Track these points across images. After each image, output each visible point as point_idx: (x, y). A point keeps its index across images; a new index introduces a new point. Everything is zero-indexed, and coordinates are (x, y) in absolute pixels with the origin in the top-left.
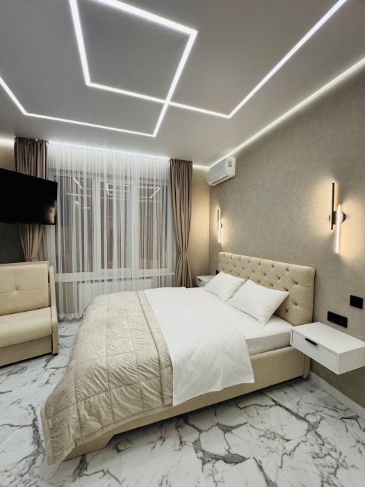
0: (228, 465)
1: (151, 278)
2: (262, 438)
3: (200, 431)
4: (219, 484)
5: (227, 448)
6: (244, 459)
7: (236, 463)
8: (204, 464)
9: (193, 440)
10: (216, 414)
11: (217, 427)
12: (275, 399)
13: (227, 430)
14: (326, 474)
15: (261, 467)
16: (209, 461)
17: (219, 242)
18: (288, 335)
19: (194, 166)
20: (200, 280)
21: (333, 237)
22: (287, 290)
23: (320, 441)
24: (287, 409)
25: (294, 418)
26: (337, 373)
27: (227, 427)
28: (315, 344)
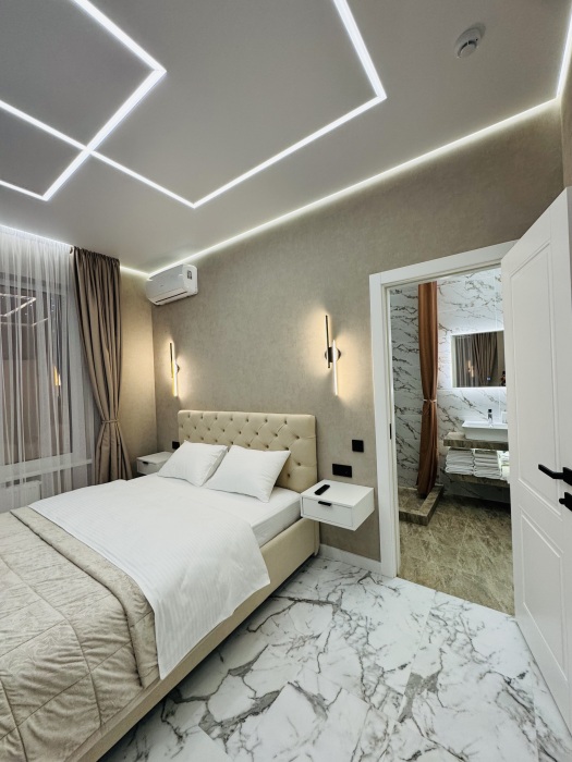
0: (260, 716)
1: (37, 478)
2: (291, 653)
3: (205, 699)
4: (254, 751)
5: (252, 694)
6: (278, 692)
7: (269, 706)
8: (225, 741)
9: (198, 720)
10: (222, 660)
11: (230, 677)
12: (292, 596)
13: (243, 671)
14: (360, 648)
15: (299, 689)
16: (233, 731)
17: (175, 395)
18: (298, 505)
19: (123, 268)
20: (146, 463)
21: (330, 376)
22: (287, 449)
23: (347, 617)
24: (308, 601)
25: (317, 607)
26: (354, 529)
27: (244, 666)
28: (329, 504)
